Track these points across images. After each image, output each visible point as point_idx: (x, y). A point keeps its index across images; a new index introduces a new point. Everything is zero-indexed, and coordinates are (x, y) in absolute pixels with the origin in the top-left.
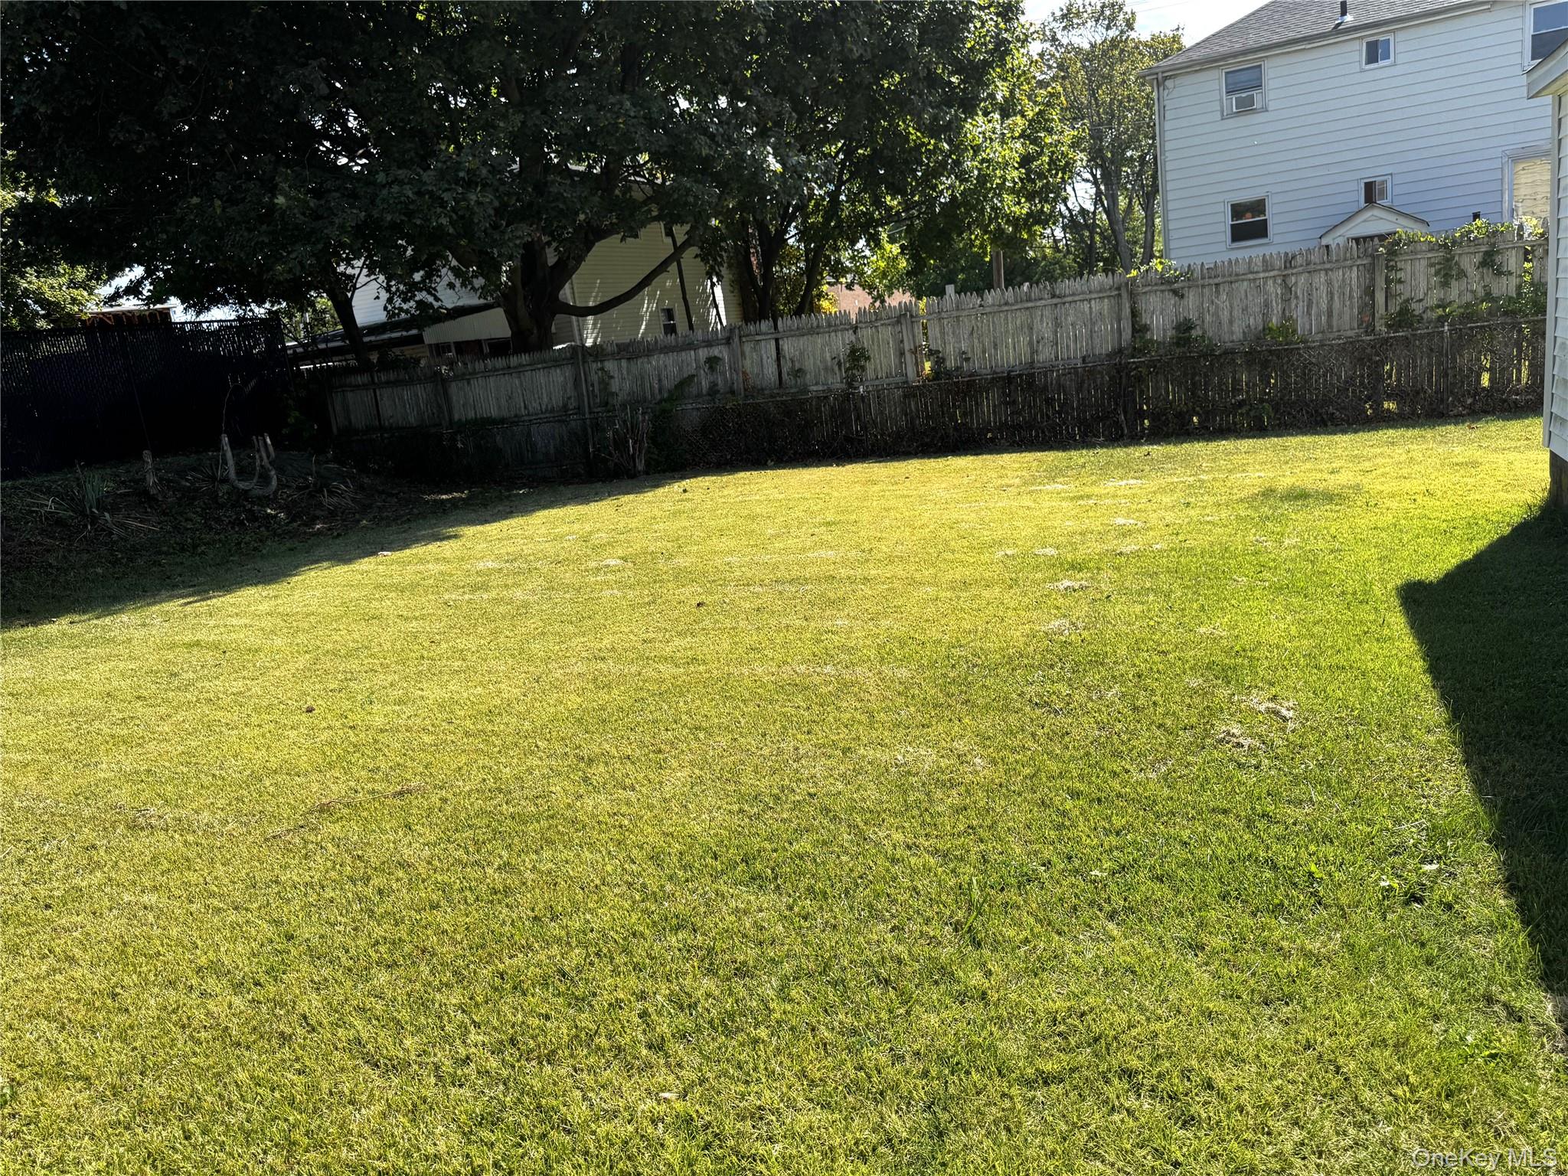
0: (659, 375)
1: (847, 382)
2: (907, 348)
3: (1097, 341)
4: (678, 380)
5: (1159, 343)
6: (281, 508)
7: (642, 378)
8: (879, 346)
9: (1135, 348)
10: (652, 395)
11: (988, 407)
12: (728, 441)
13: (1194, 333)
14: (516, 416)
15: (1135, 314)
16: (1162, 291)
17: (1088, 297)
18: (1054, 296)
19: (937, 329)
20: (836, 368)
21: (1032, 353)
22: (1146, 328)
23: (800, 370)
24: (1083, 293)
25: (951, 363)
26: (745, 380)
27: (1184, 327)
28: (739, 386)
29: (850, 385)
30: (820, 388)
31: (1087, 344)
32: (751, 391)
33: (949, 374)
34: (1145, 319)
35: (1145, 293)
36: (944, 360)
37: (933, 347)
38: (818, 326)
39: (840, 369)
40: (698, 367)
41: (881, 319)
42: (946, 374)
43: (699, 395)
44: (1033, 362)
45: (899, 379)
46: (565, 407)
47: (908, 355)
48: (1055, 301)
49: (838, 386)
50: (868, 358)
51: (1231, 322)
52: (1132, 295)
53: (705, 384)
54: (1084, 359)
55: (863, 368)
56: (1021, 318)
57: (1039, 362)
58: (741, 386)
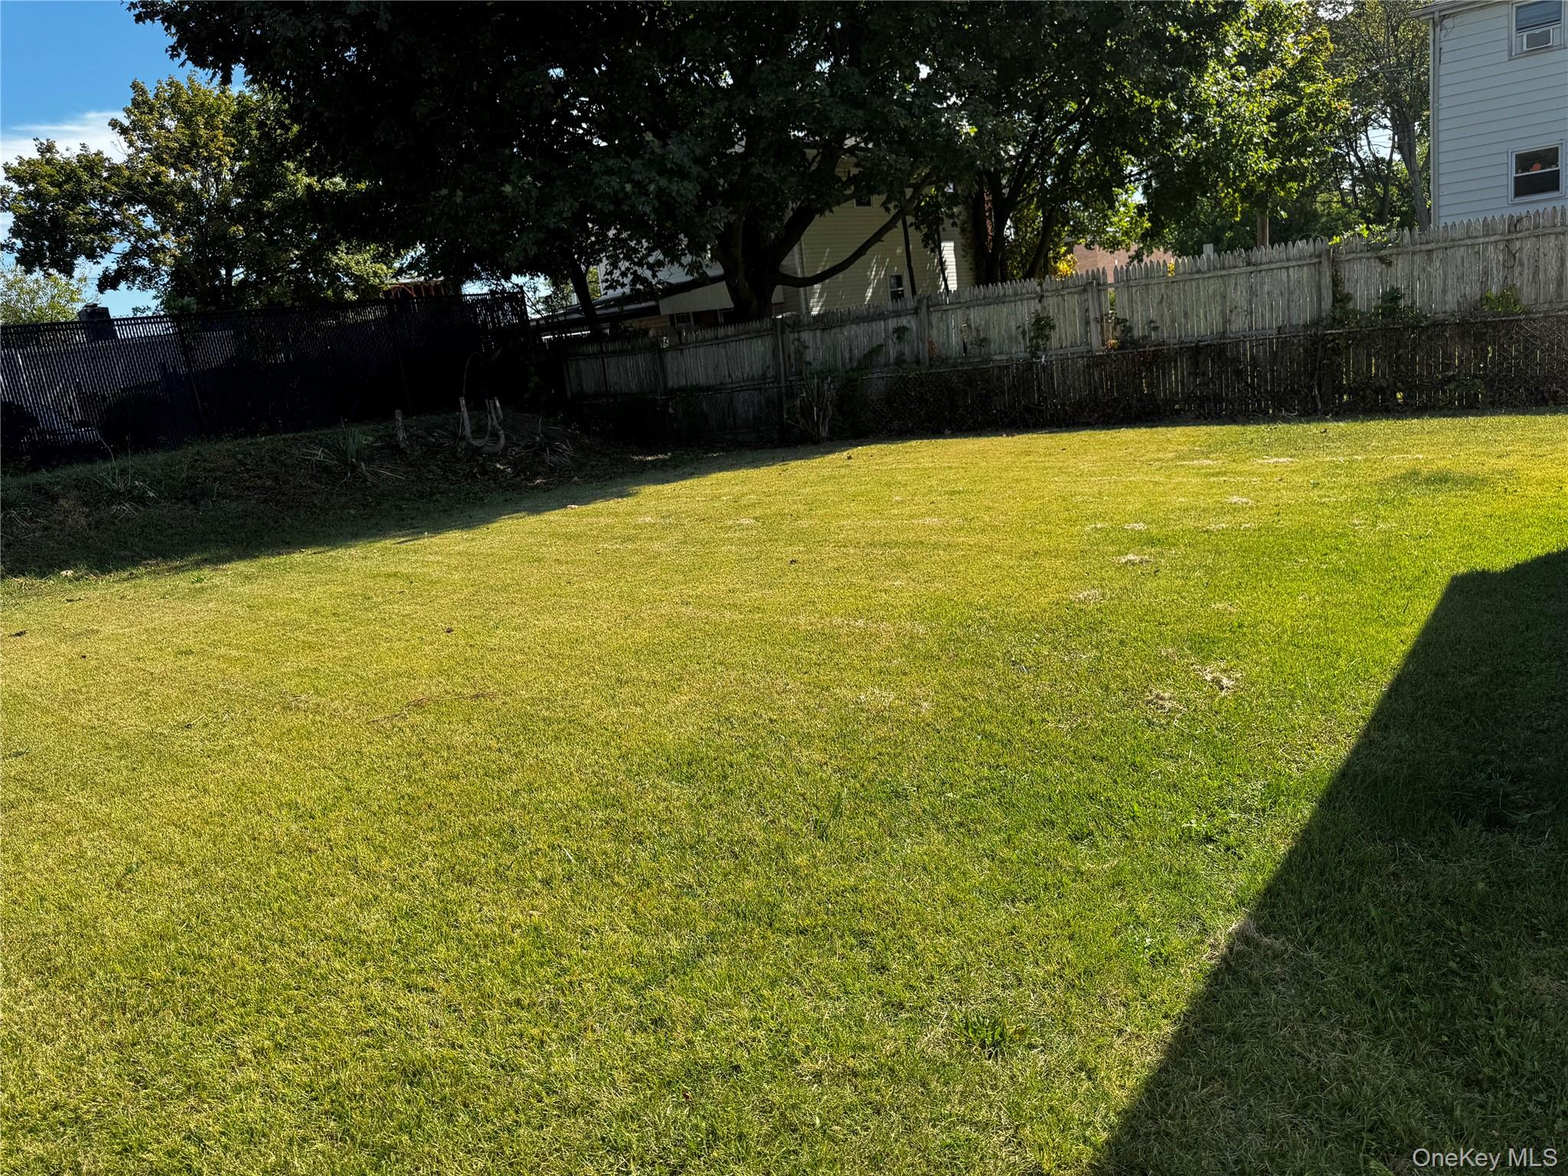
0: (850, 345)
1: (1031, 351)
2: (1092, 316)
3: (1294, 312)
4: (867, 350)
5: (1362, 314)
6: (509, 463)
7: (835, 348)
8: (1064, 315)
9: (1334, 319)
10: (843, 364)
11: (1175, 378)
12: (911, 410)
13: (1402, 303)
14: (721, 384)
15: (1336, 282)
16: (1369, 259)
17: (1286, 264)
18: (1249, 264)
19: (1126, 297)
20: (1020, 337)
21: (1225, 323)
22: (1348, 298)
23: (984, 340)
24: (1281, 261)
25: (1138, 333)
26: (931, 349)
27: (1393, 296)
28: (924, 354)
29: (1034, 355)
30: (1004, 357)
31: (1284, 314)
32: (938, 359)
33: (1135, 343)
34: (1348, 288)
35: (1349, 260)
36: (1130, 329)
37: (1120, 316)
38: (1004, 295)
39: (1024, 338)
40: (887, 337)
41: (1068, 287)
42: (1131, 343)
43: (886, 365)
44: (1225, 332)
45: (1083, 348)
46: (764, 376)
47: (1093, 324)
48: (1250, 269)
49: (1021, 355)
50: (1053, 327)
51: (1444, 291)
52: (1334, 263)
53: (892, 354)
54: (1279, 329)
55: (1048, 338)
56: (1213, 286)
57: (1231, 331)
58: (927, 355)
